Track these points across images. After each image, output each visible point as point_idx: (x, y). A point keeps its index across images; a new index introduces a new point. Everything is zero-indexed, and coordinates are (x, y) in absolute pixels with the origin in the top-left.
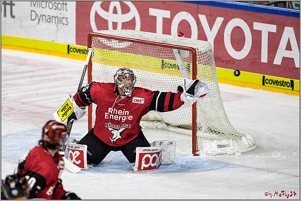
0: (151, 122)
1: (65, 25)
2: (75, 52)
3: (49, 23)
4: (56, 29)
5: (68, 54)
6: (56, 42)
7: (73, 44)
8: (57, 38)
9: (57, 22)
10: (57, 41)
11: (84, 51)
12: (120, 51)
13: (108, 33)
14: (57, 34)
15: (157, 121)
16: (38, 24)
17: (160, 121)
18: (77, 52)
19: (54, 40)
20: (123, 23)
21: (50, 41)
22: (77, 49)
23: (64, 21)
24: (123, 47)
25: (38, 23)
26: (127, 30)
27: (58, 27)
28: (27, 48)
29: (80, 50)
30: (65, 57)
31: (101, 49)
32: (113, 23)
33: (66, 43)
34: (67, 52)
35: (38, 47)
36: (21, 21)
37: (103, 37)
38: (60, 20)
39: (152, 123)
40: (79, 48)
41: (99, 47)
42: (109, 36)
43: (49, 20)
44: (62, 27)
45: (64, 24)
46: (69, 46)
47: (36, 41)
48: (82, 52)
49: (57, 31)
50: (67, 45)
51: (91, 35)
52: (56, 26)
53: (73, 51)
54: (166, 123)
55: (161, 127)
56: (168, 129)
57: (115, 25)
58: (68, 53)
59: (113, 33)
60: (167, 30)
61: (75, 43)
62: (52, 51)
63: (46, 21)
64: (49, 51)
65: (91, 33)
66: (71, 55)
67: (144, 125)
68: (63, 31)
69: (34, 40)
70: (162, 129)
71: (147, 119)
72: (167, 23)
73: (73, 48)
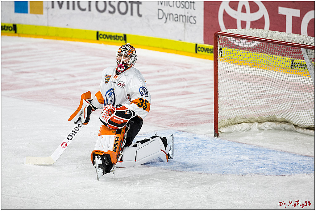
0: (278, 123)
1: (193, 24)
2: (202, 51)
3: (177, 22)
4: (183, 29)
5: (196, 54)
6: (183, 41)
7: (201, 43)
8: (184, 37)
9: (184, 20)
10: (185, 40)
11: (212, 50)
12: (249, 51)
13: (235, 32)
14: (185, 33)
15: (285, 122)
16: (165, 23)
17: (287, 122)
18: (205, 51)
19: (181, 39)
20: (252, 22)
21: (177, 40)
22: (205, 49)
23: (192, 20)
24: (250, 46)
25: (165, 21)
26: (254, 29)
27: (186, 26)
28: (154, 47)
29: (208, 50)
30: (192, 56)
31: (227, 48)
32: (242, 21)
33: (194, 42)
34: (194, 51)
35: (165, 47)
36: (148, 20)
37: (230, 36)
38: (187, 19)
39: (279, 125)
40: (207, 47)
41: (224, 46)
42: (235, 35)
43: (176, 19)
44: (190, 26)
45: (191, 23)
46: (196, 45)
47: (163, 40)
48: (210, 51)
49: (184, 30)
50: (195, 44)
51: (217, 34)
52: (183, 25)
53: (201, 50)
54: (294, 125)
55: (289, 128)
56: (296, 130)
57: (244, 24)
58: (196, 52)
59: (239, 32)
60: (296, 30)
61: (203, 42)
62: (179, 51)
63: (173, 20)
64: (177, 50)
65: (217, 32)
66: (199, 54)
67: (271, 126)
68: (191, 30)
69: (161, 39)
70: (290, 130)
71: (274, 120)
72: (297, 22)
73: (201, 47)
